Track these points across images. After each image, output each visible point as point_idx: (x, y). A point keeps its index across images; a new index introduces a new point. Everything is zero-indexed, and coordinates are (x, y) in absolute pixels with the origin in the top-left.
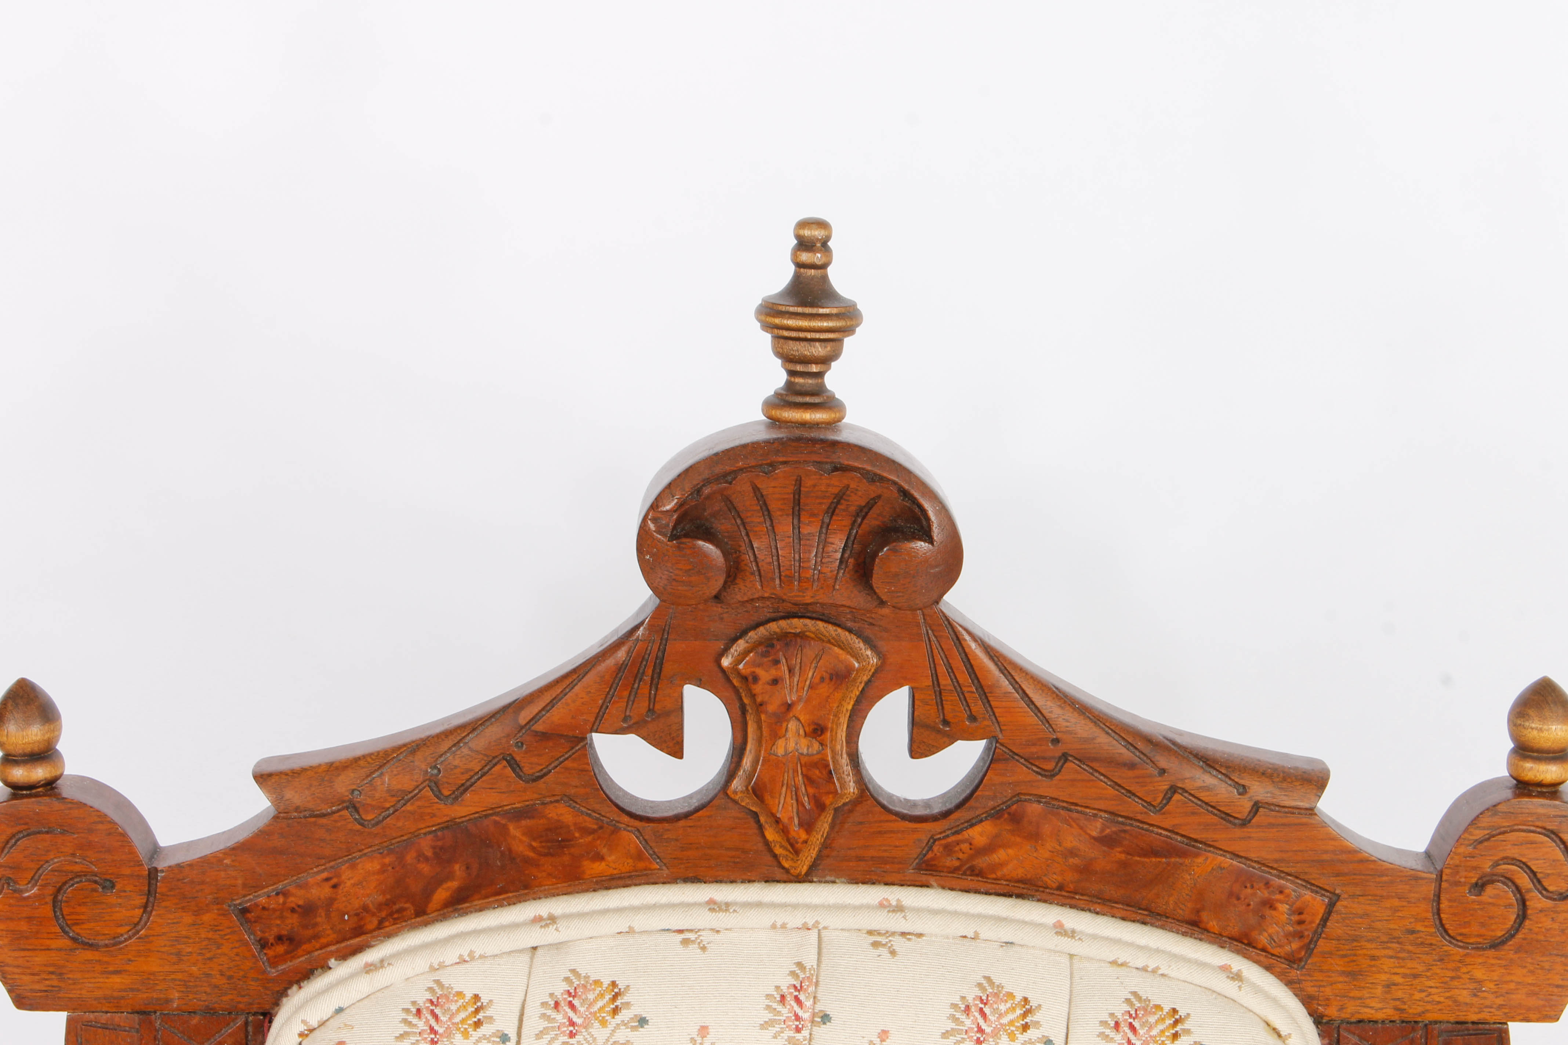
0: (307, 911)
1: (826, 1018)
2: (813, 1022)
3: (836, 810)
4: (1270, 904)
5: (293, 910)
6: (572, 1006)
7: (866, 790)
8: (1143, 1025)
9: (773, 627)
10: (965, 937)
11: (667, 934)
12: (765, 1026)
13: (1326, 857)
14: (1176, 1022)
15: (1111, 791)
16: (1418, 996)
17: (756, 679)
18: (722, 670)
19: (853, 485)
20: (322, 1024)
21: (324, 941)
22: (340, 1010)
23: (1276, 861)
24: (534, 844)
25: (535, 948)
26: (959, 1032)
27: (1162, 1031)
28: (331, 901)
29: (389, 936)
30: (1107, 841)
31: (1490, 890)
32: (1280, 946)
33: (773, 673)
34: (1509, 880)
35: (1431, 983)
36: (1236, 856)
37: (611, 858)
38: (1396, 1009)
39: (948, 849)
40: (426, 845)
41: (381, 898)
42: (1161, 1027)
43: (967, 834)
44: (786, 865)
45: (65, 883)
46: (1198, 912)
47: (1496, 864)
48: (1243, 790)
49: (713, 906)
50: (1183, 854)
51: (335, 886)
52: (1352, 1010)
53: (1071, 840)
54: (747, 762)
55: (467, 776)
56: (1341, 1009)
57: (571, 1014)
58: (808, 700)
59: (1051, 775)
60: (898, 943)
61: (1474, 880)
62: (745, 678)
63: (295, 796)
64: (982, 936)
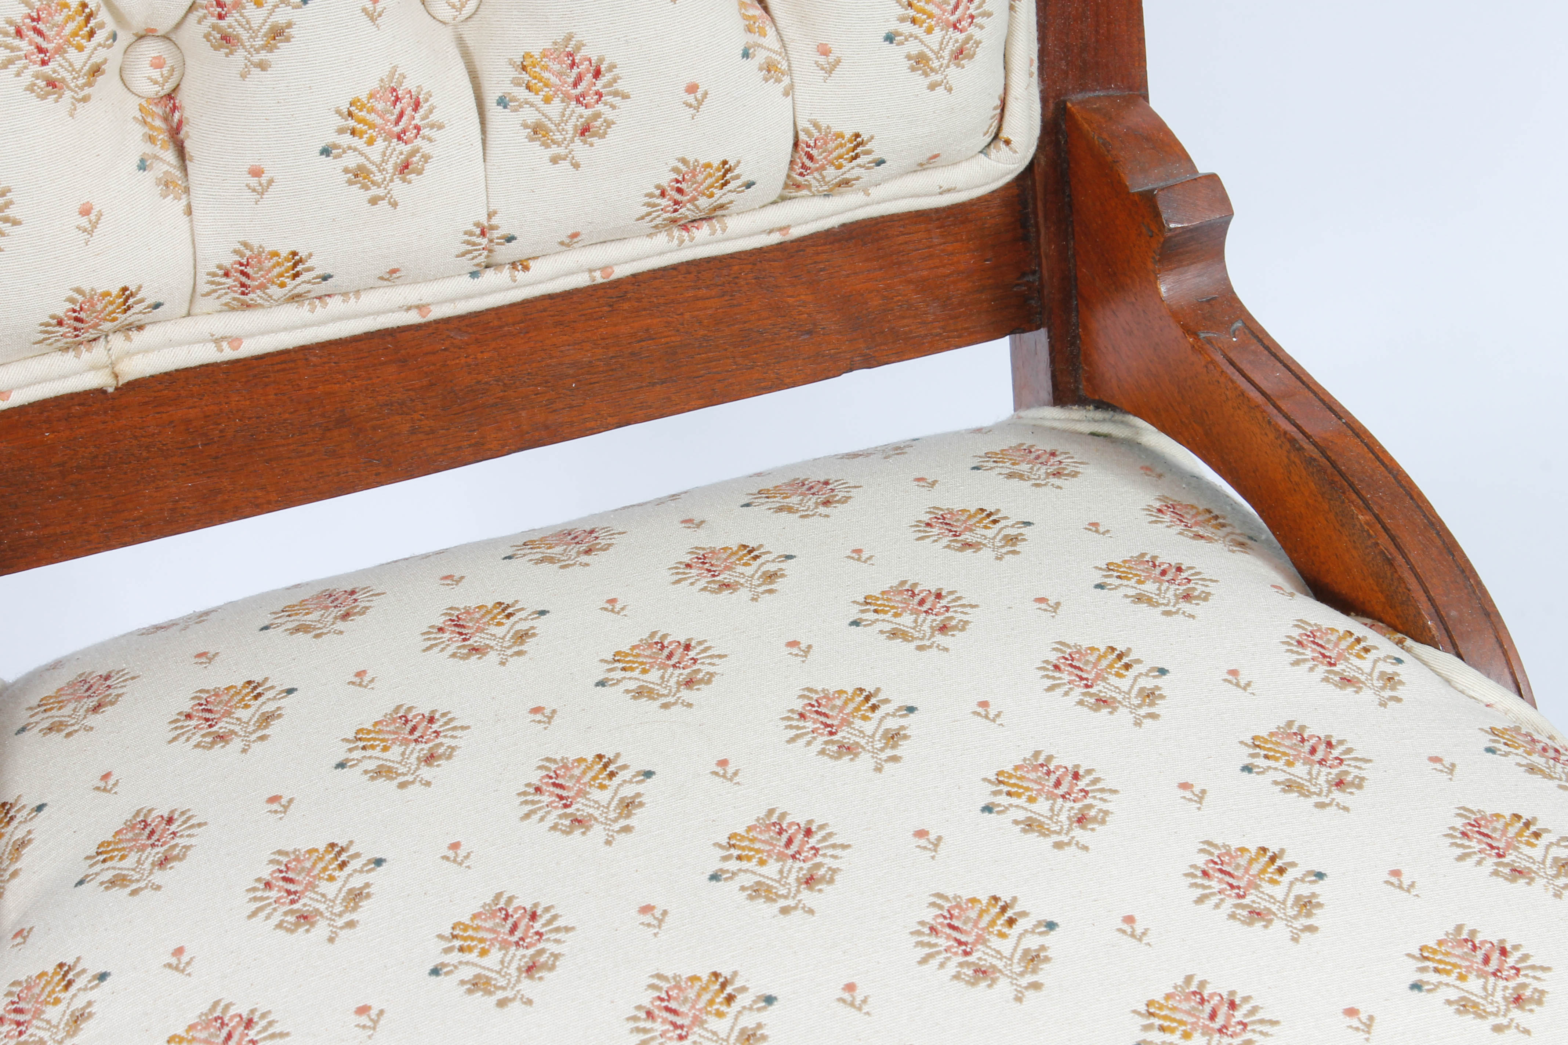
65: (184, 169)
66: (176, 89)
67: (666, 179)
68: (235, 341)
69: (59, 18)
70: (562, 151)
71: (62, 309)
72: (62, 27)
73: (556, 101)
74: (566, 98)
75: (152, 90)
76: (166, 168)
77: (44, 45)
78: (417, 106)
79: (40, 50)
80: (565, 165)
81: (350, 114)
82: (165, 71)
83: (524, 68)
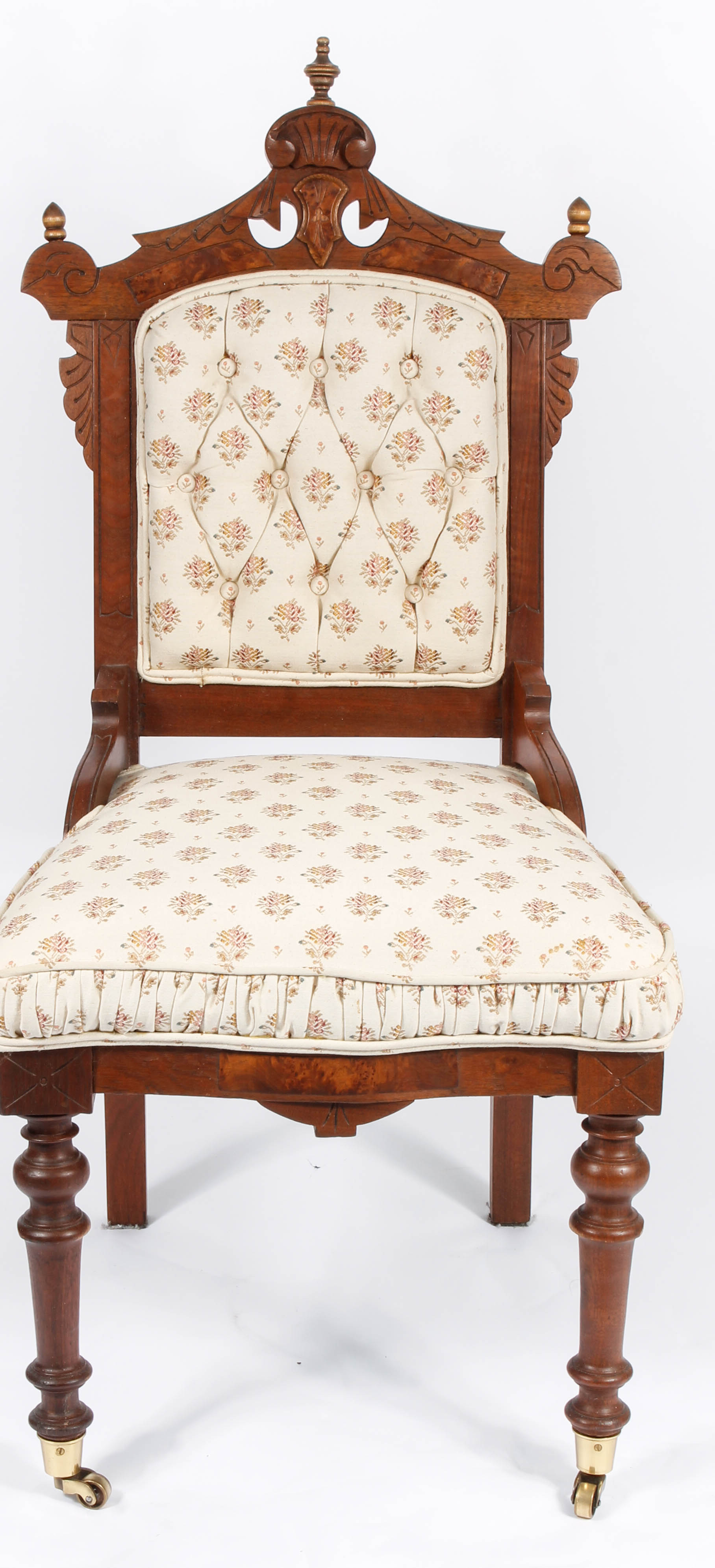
0: (151, 282)
1: (331, 310)
2: (327, 312)
3: (334, 242)
4: (485, 276)
5: (146, 281)
6: (244, 308)
7: (344, 237)
8: (441, 312)
9: (312, 176)
10: (379, 286)
11: (276, 286)
12: (311, 313)
13: (505, 258)
14: (452, 311)
15: (429, 235)
16: (538, 309)
17: (306, 194)
18: (294, 192)
19: (338, 122)
20: (157, 318)
21: (157, 293)
22: (163, 313)
23: (488, 260)
24: (230, 257)
25: (231, 292)
26: (378, 313)
27: (447, 314)
28: (159, 278)
29: (179, 291)
30: (429, 254)
31: (562, 270)
32: (490, 292)
33: (312, 192)
34: (568, 267)
35: (542, 305)
36: (473, 258)
37: (256, 261)
38: (531, 314)
39: (373, 257)
40: (192, 257)
41: (176, 277)
42: (447, 312)
43: (379, 251)
44: (317, 262)
45: (68, 273)
46: (461, 279)
47: (563, 260)
48: (475, 234)
49: (292, 276)
50: (454, 258)
51: (161, 273)
52: (515, 315)
53: (415, 253)
54: (303, 225)
55: (206, 233)
56: (511, 314)
57: (244, 311)
58: (324, 201)
59: (407, 230)
60: (355, 287)
61: (556, 266)
62: (301, 194)
63: (148, 241)
64: (385, 285)
65: (231, 620)
66: (235, 598)
67: (373, 651)
68: (239, 678)
69: (202, 565)
70: (341, 635)
71: (188, 651)
72: (202, 568)
73: (341, 619)
74: (344, 618)
75: (228, 597)
76: (226, 618)
77: (197, 572)
78: (299, 611)
79: (195, 573)
80: (341, 639)
81: (279, 609)
82: (233, 592)
83: (333, 608)
